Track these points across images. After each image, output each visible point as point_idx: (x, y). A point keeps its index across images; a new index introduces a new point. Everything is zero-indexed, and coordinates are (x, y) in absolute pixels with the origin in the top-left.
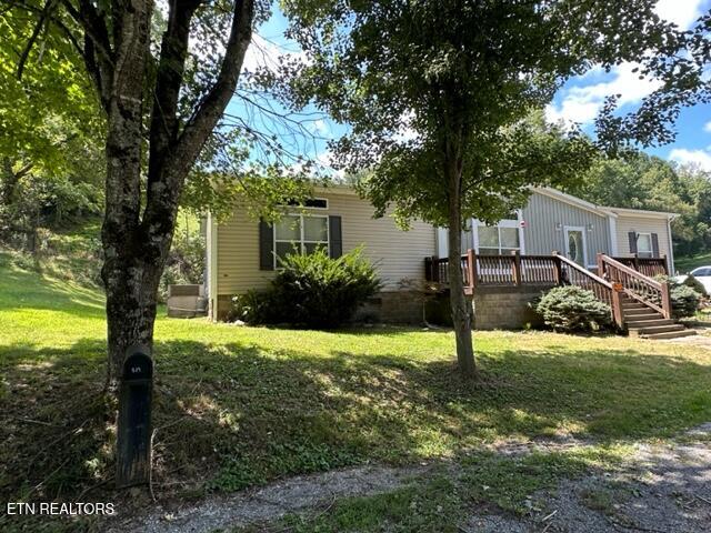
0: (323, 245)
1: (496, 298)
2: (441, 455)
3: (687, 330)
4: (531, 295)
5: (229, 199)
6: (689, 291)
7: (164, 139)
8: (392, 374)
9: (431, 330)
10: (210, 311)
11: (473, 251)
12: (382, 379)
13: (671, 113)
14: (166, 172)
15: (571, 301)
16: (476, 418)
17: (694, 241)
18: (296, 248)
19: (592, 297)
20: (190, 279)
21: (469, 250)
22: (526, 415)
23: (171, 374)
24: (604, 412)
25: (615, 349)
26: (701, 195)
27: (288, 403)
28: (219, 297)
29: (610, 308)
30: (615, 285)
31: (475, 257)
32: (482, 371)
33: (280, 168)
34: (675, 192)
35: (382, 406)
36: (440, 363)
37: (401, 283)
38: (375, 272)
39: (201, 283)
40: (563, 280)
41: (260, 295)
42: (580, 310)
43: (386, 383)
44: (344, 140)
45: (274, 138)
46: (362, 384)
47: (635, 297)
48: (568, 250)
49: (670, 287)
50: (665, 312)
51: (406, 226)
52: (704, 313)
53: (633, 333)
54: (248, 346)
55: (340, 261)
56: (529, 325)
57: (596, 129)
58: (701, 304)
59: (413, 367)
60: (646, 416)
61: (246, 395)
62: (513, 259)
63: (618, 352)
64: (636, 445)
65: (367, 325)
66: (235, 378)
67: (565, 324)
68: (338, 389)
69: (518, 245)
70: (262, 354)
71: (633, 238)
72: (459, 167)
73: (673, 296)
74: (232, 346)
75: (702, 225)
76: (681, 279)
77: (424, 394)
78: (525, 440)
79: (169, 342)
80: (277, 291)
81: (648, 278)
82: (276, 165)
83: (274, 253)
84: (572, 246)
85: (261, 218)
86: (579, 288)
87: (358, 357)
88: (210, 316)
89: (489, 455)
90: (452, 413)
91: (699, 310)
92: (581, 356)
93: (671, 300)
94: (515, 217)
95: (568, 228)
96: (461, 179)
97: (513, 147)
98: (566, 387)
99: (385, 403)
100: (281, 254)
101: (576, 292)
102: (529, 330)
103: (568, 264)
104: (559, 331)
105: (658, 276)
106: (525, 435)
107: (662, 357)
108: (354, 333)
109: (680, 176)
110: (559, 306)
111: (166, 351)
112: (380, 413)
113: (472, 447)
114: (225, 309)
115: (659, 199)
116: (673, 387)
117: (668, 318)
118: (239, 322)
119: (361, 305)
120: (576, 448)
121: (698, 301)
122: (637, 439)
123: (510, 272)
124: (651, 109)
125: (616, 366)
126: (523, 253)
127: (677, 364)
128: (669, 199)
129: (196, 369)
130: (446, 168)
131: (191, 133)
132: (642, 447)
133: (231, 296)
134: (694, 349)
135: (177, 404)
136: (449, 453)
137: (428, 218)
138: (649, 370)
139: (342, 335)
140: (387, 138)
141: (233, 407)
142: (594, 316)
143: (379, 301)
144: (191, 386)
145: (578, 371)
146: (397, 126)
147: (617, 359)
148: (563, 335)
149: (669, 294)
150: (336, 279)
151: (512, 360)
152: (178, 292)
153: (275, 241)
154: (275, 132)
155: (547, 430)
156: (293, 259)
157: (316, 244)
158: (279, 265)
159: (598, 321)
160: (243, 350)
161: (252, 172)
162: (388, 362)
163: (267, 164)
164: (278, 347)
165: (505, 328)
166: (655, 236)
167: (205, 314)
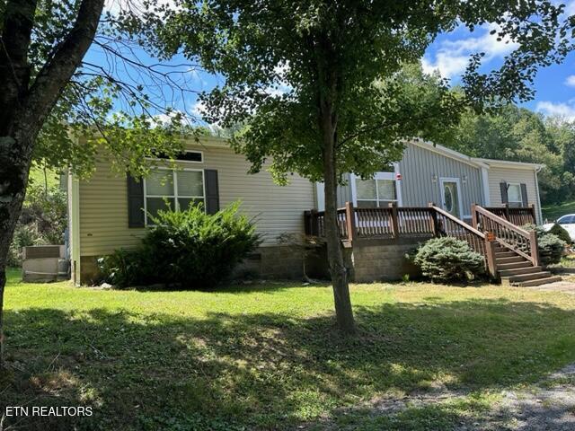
0: (197, 201)
1: (375, 250)
2: (318, 417)
3: (554, 277)
4: (409, 247)
5: (90, 154)
6: (554, 239)
7: (13, 90)
8: (270, 333)
9: (311, 285)
10: (72, 274)
11: (351, 204)
12: (260, 340)
13: (529, 72)
14: (15, 125)
15: (447, 252)
16: (354, 375)
17: (561, 190)
18: (168, 204)
19: (467, 247)
20: (50, 238)
21: (347, 203)
22: (403, 369)
23: (25, 347)
24: (476, 362)
25: (488, 298)
26: (566, 145)
27: (158, 372)
28: (82, 258)
29: (483, 257)
30: (487, 235)
31: (353, 210)
32: (361, 326)
33: (147, 120)
34: (543, 143)
35: (259, 369)
36: (320, 319)
37: (281, 237)
38: (254, 227)
39: (63, 243)
40: (439, 231)
41: (130, 255)
42: (455, 260)
43: (265, 344)
44: (217, 92)
45: (140, 88)
46: (239, 345)
47: (507, 246)
48: (443, 201)
49: (537, 236)
50: (533, 259)
51: (283, 181)
52: (569, 259)
53: (505, 282)
54: (113, 311)
55: (216, 217)
56: (407, 277)
57: (463, 85)
58: (566, 250)
59: (292, 324)
60: (514, 363)
61: (112, 366)
62: (390, 211)
63: (491, 301)
64: (503, 392)
65: (246, 282)
66: (99, 348)
67: (442, 275)
68: (213, 354)
69: (396, 198)
70: (131, 319)
71: (504, 188)
72: (333, 122)
73: (540, 244)
74: (96, 313)
75: (567, 174)
76: (548, 227)
77: (303, 353)
78: (402, 395)
79: (23, 312)
80: (148, 250)
81: (518, 227)
82: (143, 117)
83: (145, 210)
84: (448, 196)
85: (128, 173)
86: (454, 239)
87: (235, 318)
88: (72, 280)
89: (366, 412)
90: (331, 371)
91: (565, 256)
92: (457, 307)
93: (539, 248)
94: (392, 170)
95: (443, 180)
96: (336, 134)
97: (387, 101)
98: (441, 338)
99: (263, 365)
100: (153, 210)
101: (451, 242)
102: (407, 281)
103: (443, 215)
104: (437, 281)
105: (527, 225)
106: (402, 389)
107: (531, 303)
108: (232, 291)
109: (547, 128)
110: (435, 257)
111: (21, 321)
112: (257, 376)
113: (350, 405)
114: (89, 271)
115: (528, 149)
116: (539, 333)
117: (536, 266)
118: (105, 285)
119: (240, 261)
120: (449, 399)
121: (563, 248)
122: (505, 386)
123: (389, 223)
124: (512, 68)
125: (489, 314)
126: (400, 205)
127: (544, 310)
128: (538, 150)
129: (55, 341)
130: (321, 122)
131: (44, 84)
132: (509, 394)
133: (96, 257)
134: (559, 294)
135: (31, 382)
136: (326, 414)
137: (304, 172)
138: (519, 318)
139: (219, 294)
140: (260, 91)
141: (97, 381)
142: (469, 266)
143: (258, 257)
144: (48, 359)
145: (453, 322)
146: (271, 79)
147: (490, 308)
148: (441, 286)
149: (537, 242)
150: (212, 236)
151: (391, 314)
152: (35, 253)
153: (145, 196)
154: (141, 82)
155: (423, 383)
156: (166, 216)
157: (191, 199)
158: (150, 222)
159: (473, 271)
160: (110, 316)
161: (116, 124)
162: (267, 321)
163: (133, 116)
164: (148, 311)
165: (384, 280)
166: (523, 187)
167: (67, 277)
